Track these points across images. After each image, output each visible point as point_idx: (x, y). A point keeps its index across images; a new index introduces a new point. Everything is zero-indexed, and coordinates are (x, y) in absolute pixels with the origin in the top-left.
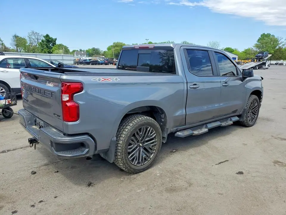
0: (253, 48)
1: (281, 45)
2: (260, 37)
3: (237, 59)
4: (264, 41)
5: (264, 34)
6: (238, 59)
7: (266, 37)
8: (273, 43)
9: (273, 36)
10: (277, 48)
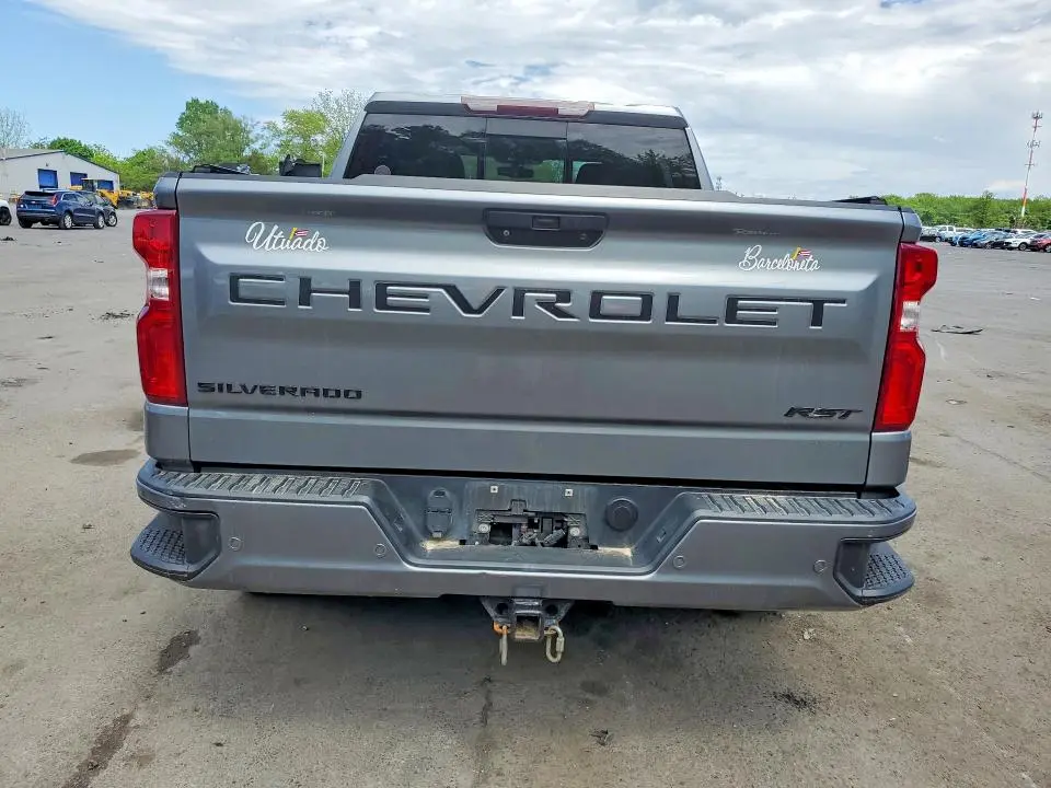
0: (165, 147)
1: (256, 146)
2: (184, 109)
3: (116, 186)
4: (203, 127)
5: (196, 101)
6: (122, 187)
7: (204, 112)
8: (233, 136)
9: (226, 111)
10: (247, 152)
